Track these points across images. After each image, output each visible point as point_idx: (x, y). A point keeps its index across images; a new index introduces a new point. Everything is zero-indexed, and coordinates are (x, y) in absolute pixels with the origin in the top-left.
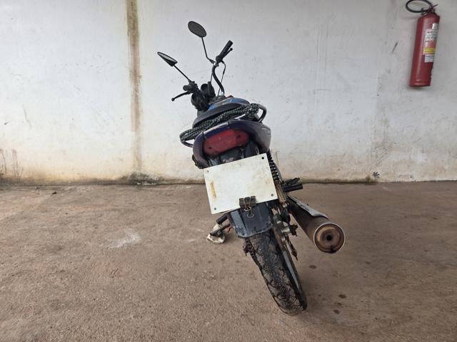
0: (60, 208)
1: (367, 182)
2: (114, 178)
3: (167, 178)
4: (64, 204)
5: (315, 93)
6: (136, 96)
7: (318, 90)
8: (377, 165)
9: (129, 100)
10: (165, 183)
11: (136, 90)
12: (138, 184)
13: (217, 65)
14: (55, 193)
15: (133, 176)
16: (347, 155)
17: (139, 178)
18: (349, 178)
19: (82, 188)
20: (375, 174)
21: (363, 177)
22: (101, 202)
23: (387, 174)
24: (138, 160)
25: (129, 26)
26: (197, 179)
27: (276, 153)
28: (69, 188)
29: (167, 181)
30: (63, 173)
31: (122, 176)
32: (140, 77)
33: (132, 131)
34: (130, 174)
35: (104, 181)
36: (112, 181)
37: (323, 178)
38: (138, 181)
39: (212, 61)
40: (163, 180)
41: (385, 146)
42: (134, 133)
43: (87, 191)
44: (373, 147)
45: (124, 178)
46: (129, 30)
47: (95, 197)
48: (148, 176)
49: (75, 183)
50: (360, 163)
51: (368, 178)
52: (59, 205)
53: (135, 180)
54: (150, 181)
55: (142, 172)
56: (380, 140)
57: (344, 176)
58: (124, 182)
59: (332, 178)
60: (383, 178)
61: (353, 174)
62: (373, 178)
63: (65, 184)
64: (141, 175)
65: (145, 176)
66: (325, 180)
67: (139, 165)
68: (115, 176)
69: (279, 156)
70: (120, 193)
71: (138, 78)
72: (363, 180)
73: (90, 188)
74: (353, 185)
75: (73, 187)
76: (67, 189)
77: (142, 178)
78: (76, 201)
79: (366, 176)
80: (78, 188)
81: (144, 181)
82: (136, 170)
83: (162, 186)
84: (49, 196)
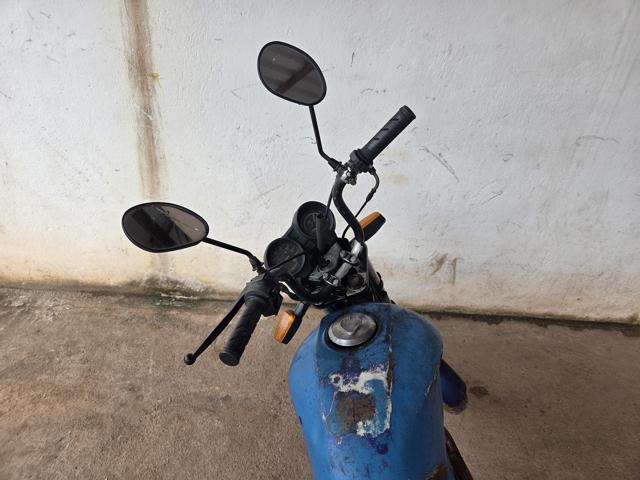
1: (630, 327)
2: (113, 282)
3: (220, 289)
5: (578, 145)
6: (148, 123)
7: (589, 137)
9: (131, 133)
10: (218, 297)
11: (147, 109)
12: (163, 295)
13: (352, 179)
15: (152, 281)
16: (606, 276)
17: (164, 286)
18: (593, 316)
21: (623, 315)
22: (72, 371)
27: (455, 260)
28: (24, 297)
29: (220, 294)
30: (7, 267)
31: (128, 280)
32: (154, 77)
33: (144, 196)
34: (145, 278)
35: (94, 286)
36: (109, 287)
37: (540, 311)
38: (163, 291)
39: (334, 163)
40: (214, 292)
43: (55, 319)
45: (132, 284)
48: (182, 284)
49: (31, 286)
50: (627, 291)
53: (156, 289)
54: (187, 293)
55: (171, 275)
57: (585, 311)
58: (134, 290)
59: (560, 312)
61: (607, 308)
63: (15, 285)
64: (168, 281)
65: (176, 282)
66: (545, 314)
67: (163, 264)
68: (114, 280)
69: (459, 266)
70: (119, 333)
71: (150, 79)
72: (621, 319)
73: (63, 305)
74: (599, 332)
75: (30, 294)
76: (17, 304)
77: (170, 287)
78: (21, 364)
79: (631, 314)
80: (39, 303)
81: (176, 291)
82: (157, 272)
83: (210, 306)
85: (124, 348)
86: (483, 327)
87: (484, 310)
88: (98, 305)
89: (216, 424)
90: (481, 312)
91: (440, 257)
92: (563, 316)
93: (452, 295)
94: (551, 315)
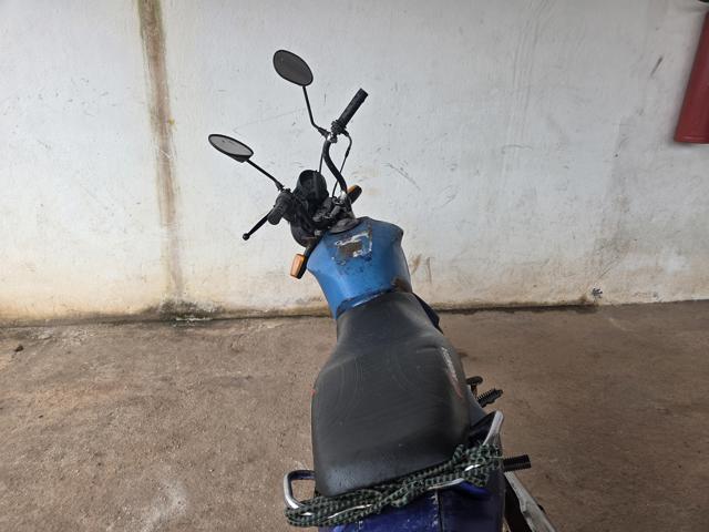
0: (28, 398)
1: (583, 307)
2: (131, 311)
3: (234, 308)
4: (38, 383)
5: (503, 153)
6: (166, 160)
7: (510, 146)
8: (601, 277)
9: (151, 170)
10: (228, 316)
11: (165, 149)
12: (178, 319)
13: (334, 140)
14: (20, 349)
15: (168, 305)
16: (551, 261)
17: (179, 310)
18: (551, 300)
19: (71, 332)
20: (596, 293)
21: (573, 297)
22: (109, 374)
23: (615, 291)
24: (176, 277)
25: (142, 18)
26: (285, 309)
27: (428, 260)
28: (48, 332)
29: (230, 313)
30: (33, 305)
31: (146, 307)
32: (171, 122)
33: (161, 225)
34: (162, 304)
35: (114, 316)
36: (128, 316)
37: (506, 300)
38: (177, 314)
39: (322, 131)
40: (224, 312)
41: (618, 244)
42: (164, 230)
43: (83, 343)
44: (598, 247)
45: (150, 310)
46: (143, 27)
47: (98, 359)
48: (195, 306)
49: (56, 322)
50: (571, 274)
51: (583, 299)
52: (26, 388)
53: (171, 314)
54: (200, 314)
55: (187, 300)
56: (608, 235)
57: (543, 296)
58: (153, 316)
59: (523, 300)
60: (608, 298)
61: (559, 292)
62: (591, 298)
63: (39, 324)
64: (184, 304)
65: (190, 305)
66: (511, 304)
67: (178, 287)
68: (133, 309)
69: (433, 264)
70: (144, 347)
71: (167, 125)
72: (574, 301)
73: (88, 333)
74: (557, 312)
75: (54, 329)
76: (43, 337)
77: (185, 309)
78: (60, 373)
79: (580, 295)
80: (64, 334)
81: (189, 314)
82: (172, 296)
83: (222, 323)
84: (8, 357)
85: (151, 357)
86: (461, 318)
87: (461, 305)
88: (120, 330)
89: (243, 392)
90: (457, 307)
91: (415, 258)
92: (526, 303)
93: (430, 293)
94: (516, 303)
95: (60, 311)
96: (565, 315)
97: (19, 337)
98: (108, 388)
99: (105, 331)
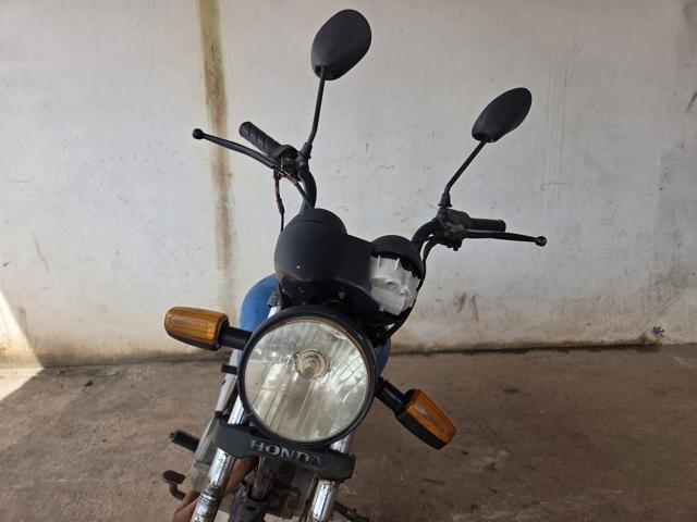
0: (94, 425)
1: (643, 346)
4: (104, 412)
5: (543, 189)
6: (225, 209)
7: (549, 183)
8: (661, 314)
11: (224, 199)
14: (90, 384)
16: (603, 298)
18: (607, 339)
19: (135, 369)
20: (657, 331)
21: (632, 336)
22: (166, 405)
23: (678, 329)
25: (208, 88)
27: (474, 297)
28: (115, 370)
30: (104, 345)
32: (230, 175)
33: (219, 268)
36: (187, 355)
37: (559, 339)
41: (674, 281)
42: (222, 272)
43: (145, 379)
44: (653, 282)
46: (208, 96)
47: (158, 393)
49: (126, 361)
50: (627, 311)
51: (644, 339)
52: (93, 416)
56: (664, 269)
57: (597, 335)
59: (577, 338)
60: (671, 337)
61: (615, 331)
62: (652, 337)
63: (108, 362)
66: (565, 343)
69: (479, 302)
70: (200, 383)
71: (227, 177)
72: (633, 341)
73: (150, 370)
74: (615, 352)
75: (120, 368)
76: (111, 374)
78: (124, 404)
79: (640, 334)
80: (130, 371)
84: (80, 390)
85: (205, 390)
86: (512, 357)
87: (512, 344)
88: (179, 368)
90: (507, 347)
91: (460, 296)
92: (581, 343)
93: (478, 332)
94: (570, 343)
95: (127, 351)
96: (624, 354)
97: (90, 373)
98: (166, 417)
99: (165, 369)
